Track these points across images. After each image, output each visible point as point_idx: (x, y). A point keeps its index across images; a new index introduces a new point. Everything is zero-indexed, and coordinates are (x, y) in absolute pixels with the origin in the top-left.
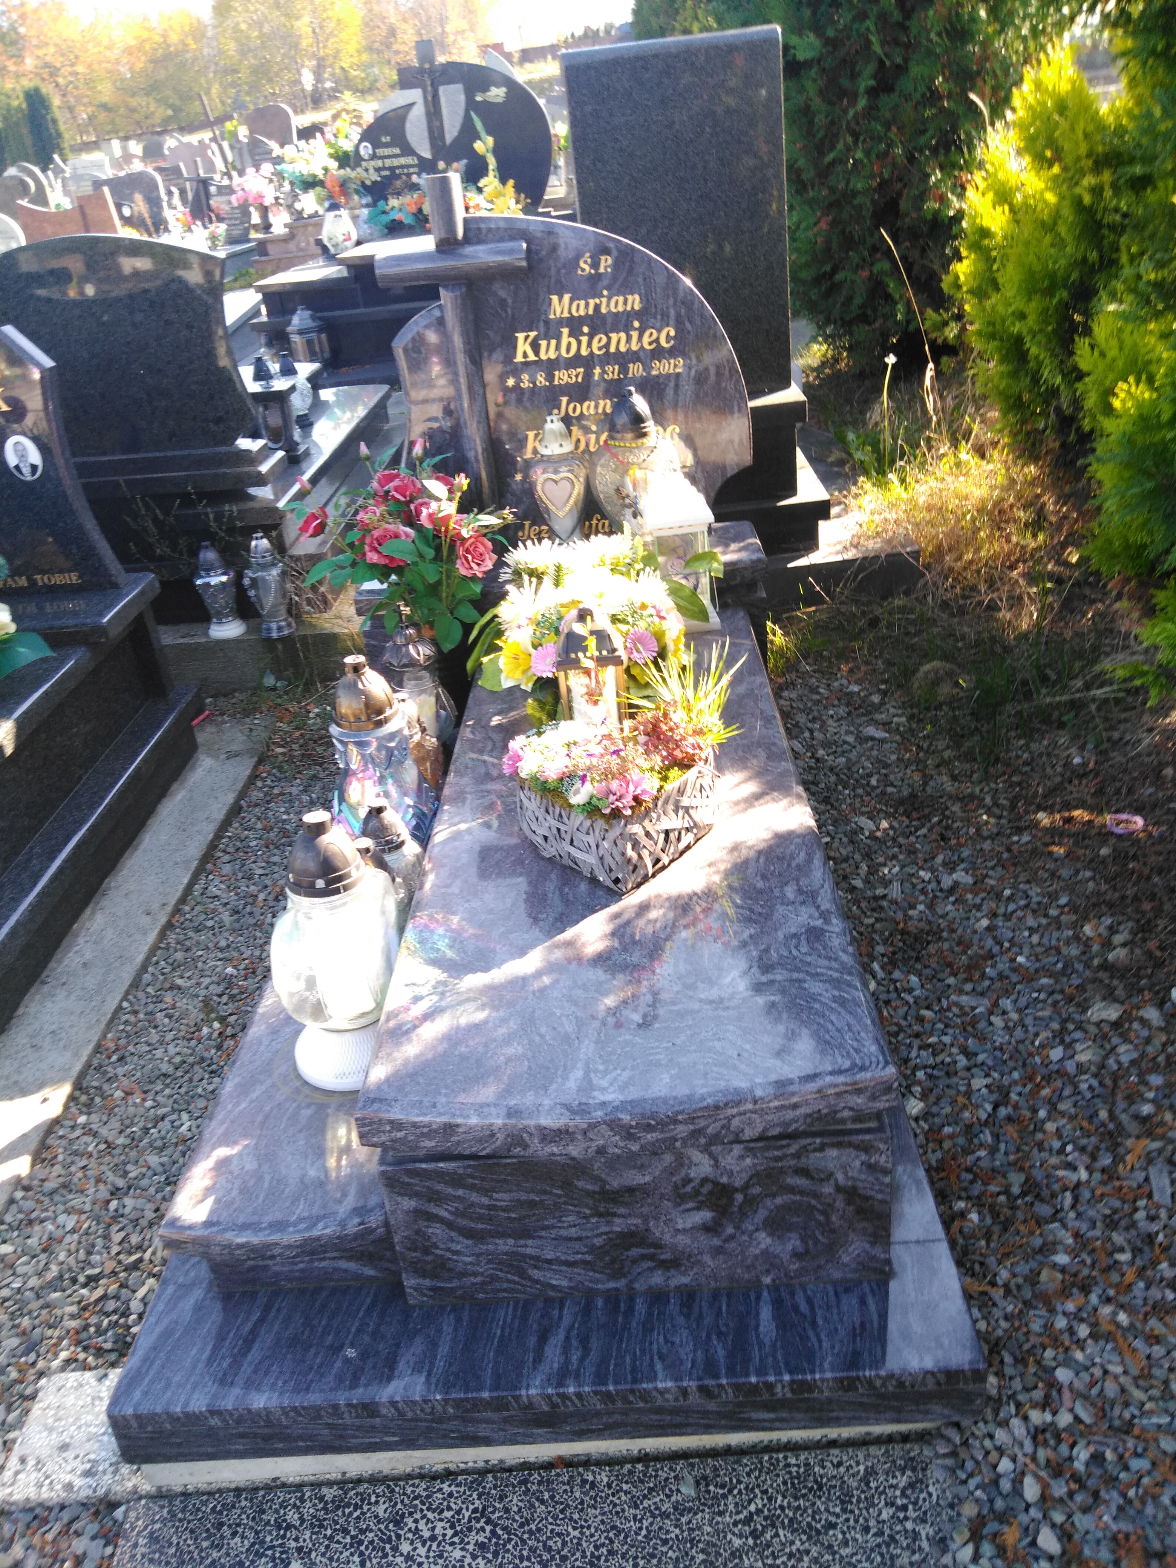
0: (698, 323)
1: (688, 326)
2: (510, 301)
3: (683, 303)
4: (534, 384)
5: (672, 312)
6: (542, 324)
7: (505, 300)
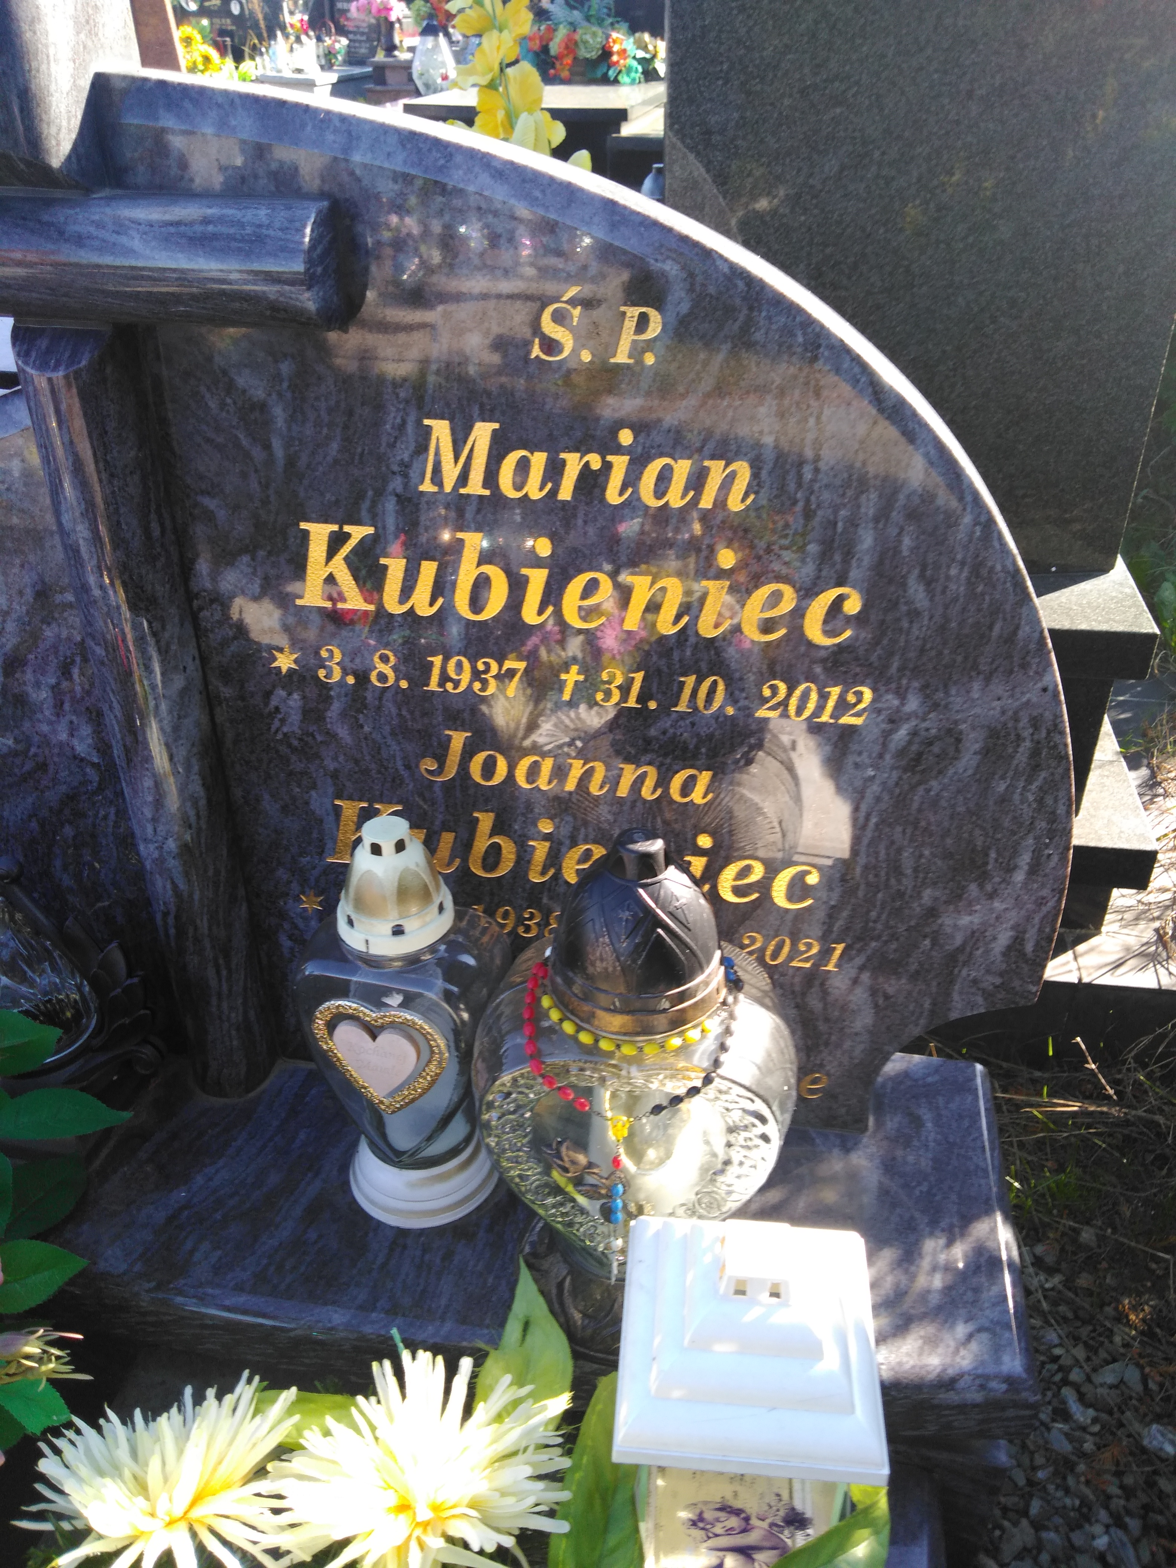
0: (957, 588)
1: (917, 592)
2: (279, 414)
3: (913, 515)
4: (362, 678)
5: (867, 540)
6: (390, 505)
7: (263, 407)
